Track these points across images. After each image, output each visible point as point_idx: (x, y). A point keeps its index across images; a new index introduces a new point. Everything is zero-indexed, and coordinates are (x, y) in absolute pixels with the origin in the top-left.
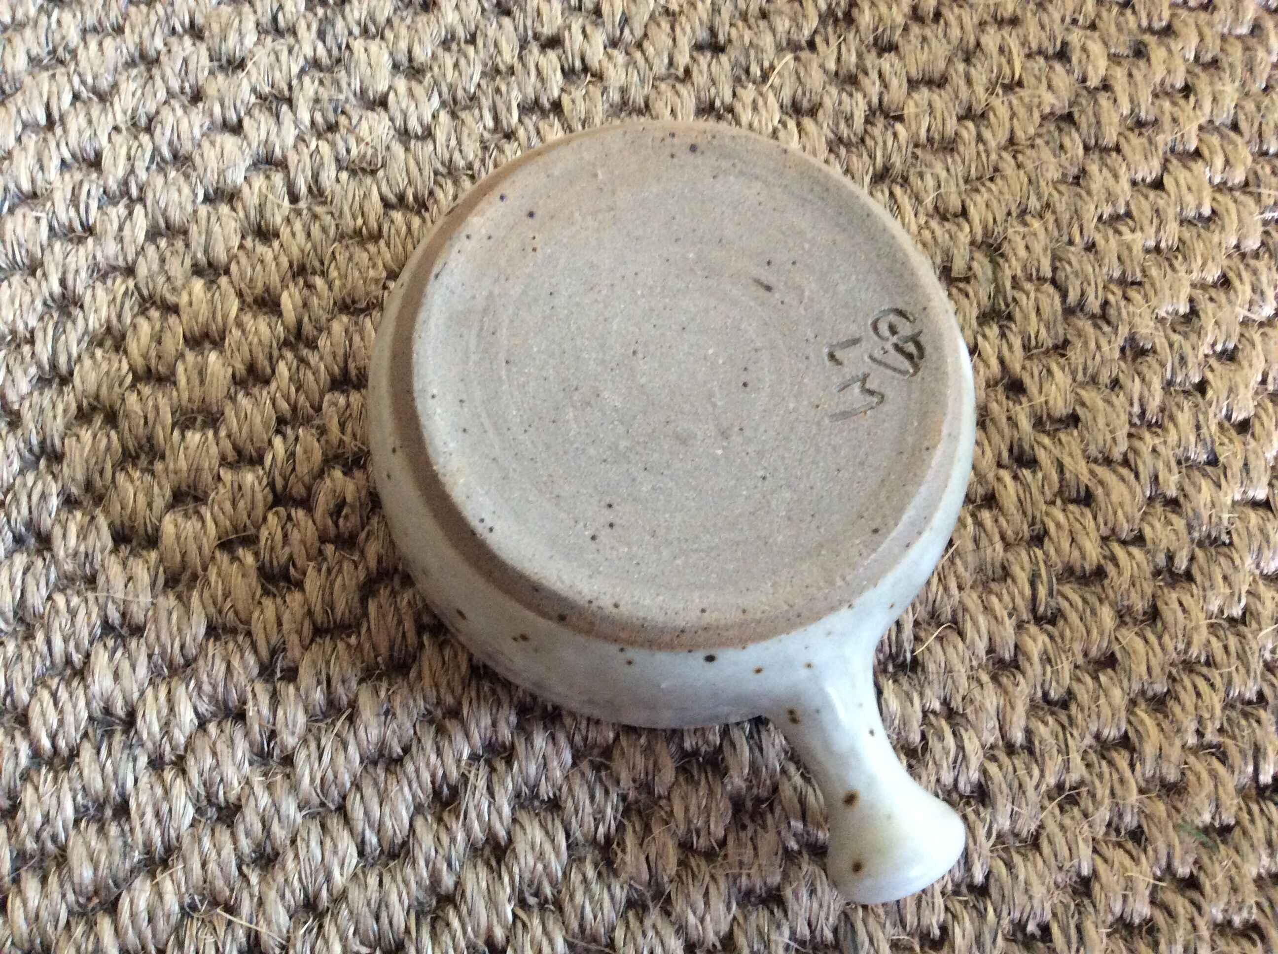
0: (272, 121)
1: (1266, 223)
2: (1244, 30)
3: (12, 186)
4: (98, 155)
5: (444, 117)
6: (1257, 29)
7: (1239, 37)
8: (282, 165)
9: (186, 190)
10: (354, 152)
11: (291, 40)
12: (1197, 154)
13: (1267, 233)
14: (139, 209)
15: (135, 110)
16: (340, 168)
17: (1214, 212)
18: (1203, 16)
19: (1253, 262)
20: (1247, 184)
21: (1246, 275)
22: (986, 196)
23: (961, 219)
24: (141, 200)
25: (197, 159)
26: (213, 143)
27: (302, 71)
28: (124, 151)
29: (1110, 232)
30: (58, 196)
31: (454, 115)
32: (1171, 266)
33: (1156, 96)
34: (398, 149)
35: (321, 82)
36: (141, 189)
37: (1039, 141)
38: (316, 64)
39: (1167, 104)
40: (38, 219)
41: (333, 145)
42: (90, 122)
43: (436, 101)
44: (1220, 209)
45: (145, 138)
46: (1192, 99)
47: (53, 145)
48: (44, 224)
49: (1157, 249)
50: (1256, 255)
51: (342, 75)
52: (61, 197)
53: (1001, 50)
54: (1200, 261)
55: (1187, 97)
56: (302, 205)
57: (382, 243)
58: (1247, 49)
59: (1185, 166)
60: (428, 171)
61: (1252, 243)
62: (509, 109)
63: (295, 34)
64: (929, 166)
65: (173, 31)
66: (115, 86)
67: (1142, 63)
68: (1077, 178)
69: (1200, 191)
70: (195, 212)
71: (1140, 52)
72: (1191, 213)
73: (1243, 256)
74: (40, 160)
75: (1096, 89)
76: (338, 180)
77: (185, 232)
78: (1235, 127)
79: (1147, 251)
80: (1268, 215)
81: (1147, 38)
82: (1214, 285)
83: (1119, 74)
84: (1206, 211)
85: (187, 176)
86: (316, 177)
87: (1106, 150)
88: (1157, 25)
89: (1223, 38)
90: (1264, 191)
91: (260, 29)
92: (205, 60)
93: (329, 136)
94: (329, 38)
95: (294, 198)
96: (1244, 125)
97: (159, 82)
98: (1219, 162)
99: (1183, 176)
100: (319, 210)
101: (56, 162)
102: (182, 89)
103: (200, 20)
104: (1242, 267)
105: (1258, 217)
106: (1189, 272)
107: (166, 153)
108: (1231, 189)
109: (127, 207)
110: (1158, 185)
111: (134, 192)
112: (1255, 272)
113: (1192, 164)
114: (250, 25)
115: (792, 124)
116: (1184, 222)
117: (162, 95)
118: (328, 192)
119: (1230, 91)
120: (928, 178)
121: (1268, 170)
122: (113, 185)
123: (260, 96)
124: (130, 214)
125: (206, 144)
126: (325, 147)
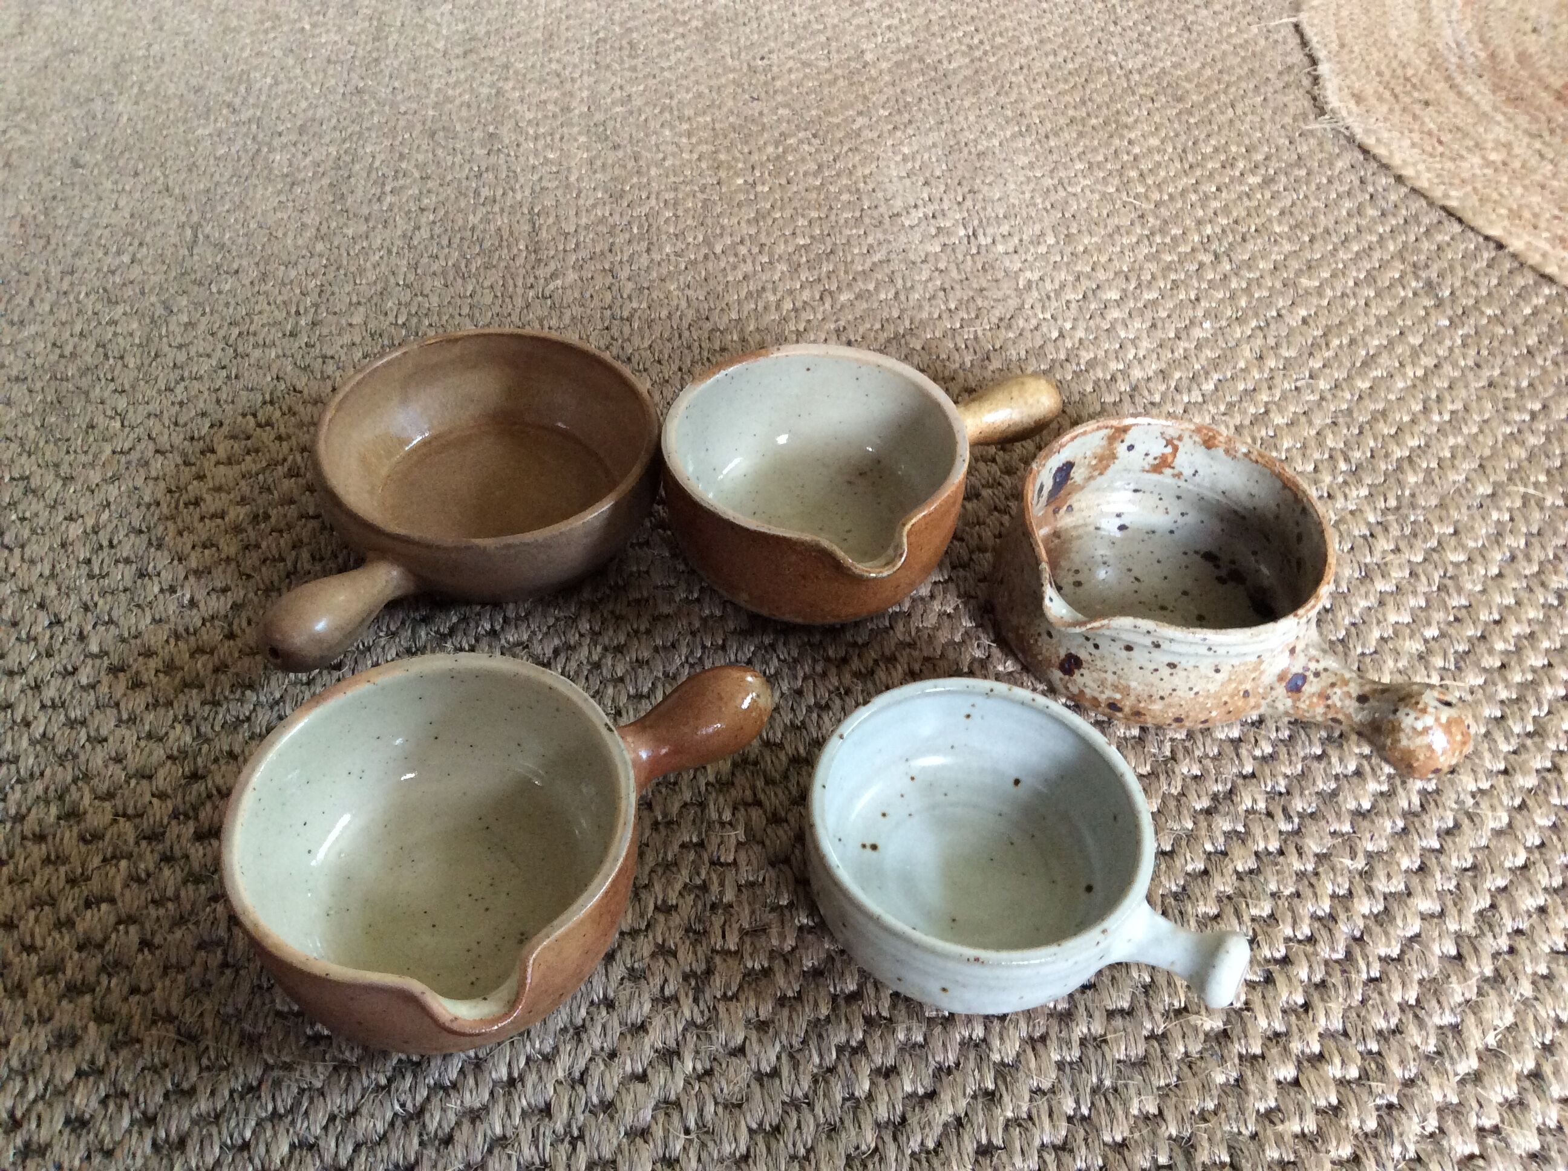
0: (668, 1069)
1: (1378, 1108)
2: (1340, 955)
3: (489, 1132)
4: (548, 1105)
5: (784, 1058)
6: (1349, 955)
7: (1337, 961)
8: (677, 1104)
9: (612, 1128)
10: (725, 1091)
11: (676, 1006)
12: (1321, 1057)
13: (1380, 1116)
14: (579, 1144)
15: (571, 1067)
16: (716, 1104)
17: (1339, 1102)
18: (1309, 949)
19: (1373, 1140)
20: (1360, 1078)
21: (1369, 1153)
22: (1174, 1099)
23: (1159, 1119)
24: (581, 1137)
25: (618, 1104)
26: (628, 1090)
27: (685, 1029)
28: (566, 1100)
29: (1267, 1123)
30: (522, 1137)
31: (791, 1056)
32: (1315, 1147)
33: (1284, 1012)
34: (756, 1087)
35: (698, 1037)
36: (580, 1129)
37: (1206, 1055)
38: (692, 1023)
39: (1293, 1018)
40: (510, 1157)
41: (710, 1086)
42: (541, 1078)
43: (778, 1048)
44: (1345, 1101)
45: (580, 1089)
46: (1311, 1013)
47: (516, 1098)
48: (514, 1159)
49: (1304, 1135)
50: (1375, 1135)
51: (712, 1032)
52: (525, 1137)
53: (1169, 984)
54: (1334, 1143)
55: (1306, 1011)
56: (693, 1136)
57: (751, 1161)
58: (1344, 971)
59: (1313, 1066)
60: (778, 1104)
61: (1372, 1125)
62: (829, 1049)
63: (677, 1000)
64: (1132, 1079)
65: (592, 1003)
66: (556, 1049)
67: (1270, 987)
68: (1237, 1080)
69: (1327, 1085)
70: (619, 1145)
71: (1269, 979)
72: (1322, 1103)
73: (1366, 1135)
74: (507, 1110)
75: (1241, 1009)
76: (716, 1113)
77: (614, 1162)
78: (1345, 1034)
79: (1296, 1136)
80: (1379, 1101)
81: (1271, 967)
82: (1348, 1161)
83: (1256, 998)
84: (1335, 1102)
85: (612, 1118)
86: (701, 1111)
87: (1255, 1057)
88: (1278, 955)
89: (1326, 963)
90: (1374, 1084)
91: (654, 1000)
92: (616, 1024)
93: (707, 1079)
94: (701, 1004)
95: (687, 1132)
96: (1350, 1031)
97: (586, 1044)
98: (1337, 1061)
99: (1312, 1075)
100: (705, 1138)
101: (519, 1111)
102: (602, 1049)
103: (611, 995)
104: (1366, 1144)
105: (1371, 1105)
106: (1328, 1152)
107: (595, 1100)
108: (1349, 1082)
109: (570, 1143)
110: (1296, 1082)
111: (576, 1133)
112: (1376, 1149)
113: (1318, 1065)
114: (646, 997)
115: (1029, 1051)
116: (1319, 1112)
117: (588, 1054)
118: (710, 1125)
119: (1336, 1007)
120: (1131, 1087)
121: (1373, 1066)
122: (560, 1128)
123: (656, 1051)
124: (574, 1149)
125: (624, 1092)
126: (705, 1089)
